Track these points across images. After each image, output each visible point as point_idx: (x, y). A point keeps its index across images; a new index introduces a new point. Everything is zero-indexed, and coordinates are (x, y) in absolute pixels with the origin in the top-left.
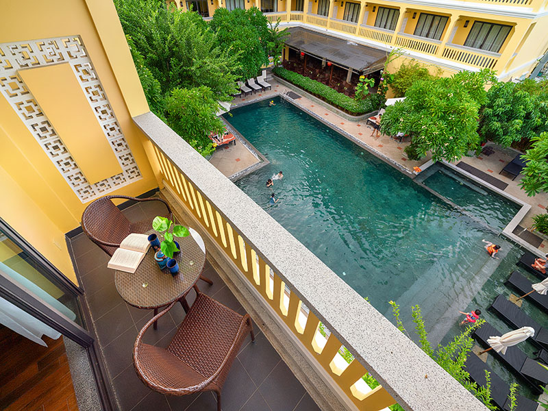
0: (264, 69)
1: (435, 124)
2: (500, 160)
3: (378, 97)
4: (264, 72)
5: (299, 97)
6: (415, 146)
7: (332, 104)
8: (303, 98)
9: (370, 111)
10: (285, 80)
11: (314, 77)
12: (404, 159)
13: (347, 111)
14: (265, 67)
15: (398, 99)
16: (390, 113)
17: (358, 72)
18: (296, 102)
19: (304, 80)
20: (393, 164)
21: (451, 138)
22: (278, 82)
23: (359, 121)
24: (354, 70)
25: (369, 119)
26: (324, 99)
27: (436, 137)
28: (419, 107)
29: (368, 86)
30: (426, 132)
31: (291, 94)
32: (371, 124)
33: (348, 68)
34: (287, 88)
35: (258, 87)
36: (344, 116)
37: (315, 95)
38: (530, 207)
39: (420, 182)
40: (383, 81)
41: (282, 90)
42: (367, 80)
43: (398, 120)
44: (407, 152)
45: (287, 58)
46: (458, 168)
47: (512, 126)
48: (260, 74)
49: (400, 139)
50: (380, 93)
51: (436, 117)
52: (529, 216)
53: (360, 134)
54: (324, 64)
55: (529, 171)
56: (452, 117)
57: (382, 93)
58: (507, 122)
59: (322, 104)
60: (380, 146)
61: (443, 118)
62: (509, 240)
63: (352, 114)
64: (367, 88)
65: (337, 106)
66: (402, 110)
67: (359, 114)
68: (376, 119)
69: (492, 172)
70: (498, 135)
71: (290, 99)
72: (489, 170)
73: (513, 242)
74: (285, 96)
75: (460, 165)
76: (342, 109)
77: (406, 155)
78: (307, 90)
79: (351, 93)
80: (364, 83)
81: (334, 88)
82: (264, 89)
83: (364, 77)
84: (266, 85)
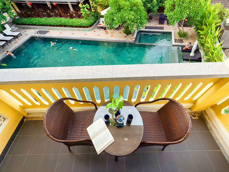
0: (5, 24)
1: (130, 14)
2: (156, 19)
3: (95, 13)
4: (7, 26)
5: (48, 32)
6: (128, 27)
7: (72, 26)
8: (50, 31)
9: (95, 22)
10: (29, 25)
11: (49, 16)
12: (125, 37)
13: (84, 27)
14: (5, 22)
15: (107, 9)
16: (107, 17)
17: (76, 3)
18: (47, 35)
19: (44, 20)
20: (123, 41)
21: (139, 17)
22: (23, 28)
23: (93, 29)
24: (71, 3)
25: (98, 26)
26: (65, 26)
27: (134, 20)
28: (119, 9)
29: (87, 8)
30: (129, 19)
31: (40, 32)
32: (100, 28)
33: (67, 2)
34: (34, 30)
35: (9, 38)
36: (84, 30)
37: (57, 26)
38: (173, 31)
39: (137, 43)
40: (92, 3)
41: (31, 32)
42: (84, 6)
43: (113, 19)
44: (125, 32)
45: (18, 10)
46: (146, 29)
47: (154, 3)
48: (4, 28)
49: (117, 29)
50: (94, 10)
51: (129, 10)
52: (175, 34)
53: (98, 35)
54: (49, 6)
55: (169, 17)
56: (135, 8)
57: (95, 10)
58: (151, 2)
59: (66, 30)
60: (112, 36)
61: (131, 10)
62: (175, 46)
63: (87, 27)
64: (87, 10)
65: (76, 27)
66: (112, 14)
67: (91, 26)
68: (101, 24)
69: (156, 25)
70: (152, 9)
71: (42, 35)
72: (155, 25)
73: (177, 46)
74: (37, 35)
75: (146, 28)
76: (80, 27)
77: (125, 34)
78: (50, 25)
79: (80, 16)
80: (84, 8)
81: (67, 17)
82: (15, 37)
83: (81, 5)
84: (16, 34)
